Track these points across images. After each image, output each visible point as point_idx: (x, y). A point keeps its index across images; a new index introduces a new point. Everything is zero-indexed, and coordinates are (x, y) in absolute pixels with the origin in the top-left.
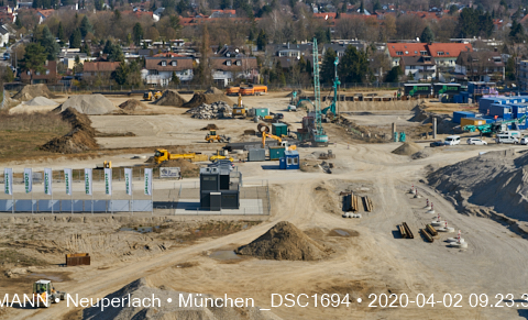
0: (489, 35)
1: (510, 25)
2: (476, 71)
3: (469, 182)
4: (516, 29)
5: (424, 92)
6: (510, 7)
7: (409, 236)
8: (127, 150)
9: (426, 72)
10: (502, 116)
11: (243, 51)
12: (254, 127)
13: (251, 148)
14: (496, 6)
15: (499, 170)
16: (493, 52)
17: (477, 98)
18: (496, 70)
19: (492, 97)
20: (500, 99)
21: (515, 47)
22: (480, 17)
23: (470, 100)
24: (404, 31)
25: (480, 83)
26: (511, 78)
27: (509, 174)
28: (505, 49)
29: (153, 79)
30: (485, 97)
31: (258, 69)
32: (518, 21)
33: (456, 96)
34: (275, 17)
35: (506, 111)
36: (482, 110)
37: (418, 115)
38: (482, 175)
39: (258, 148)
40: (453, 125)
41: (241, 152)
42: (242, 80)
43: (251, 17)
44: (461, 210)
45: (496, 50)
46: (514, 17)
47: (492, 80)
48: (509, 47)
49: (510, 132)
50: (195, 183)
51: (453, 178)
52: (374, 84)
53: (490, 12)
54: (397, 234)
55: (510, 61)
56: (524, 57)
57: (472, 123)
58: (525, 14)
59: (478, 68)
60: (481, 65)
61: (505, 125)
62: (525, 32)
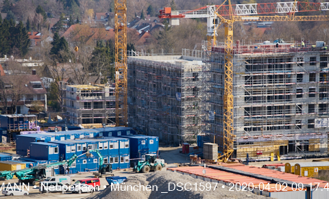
0: (24, 53)
1: (51, 39)
2: (10, 100)
4: (58, 46)
6: (49, 15)
10: (45, 157)
14: (31, 15)
16: (30, 75)
17: (12, 136)
18: (35, 99)
19: (32, 134)
20: (41, 134)
21: (59, 68)
22: (11, 29)
23: (4, 138)
25: (15, 116)
26: (55, 108)
28: (46, 72)
30: (24, 134)
32: (62, 34)
35: (51, 151)
36: (21, 151)
45: (34, 73)
46: (56, 29)
47: (31, 111)
48: (51, 68)
49: (58, 178)
53: (24, 22)
55: (53, 86)
56: (71, 82)
57: (8, 168)
58: (69, 24)
59: (13, 96)
60: (16, 93)
61: (50, 169)
62: (71, 49)
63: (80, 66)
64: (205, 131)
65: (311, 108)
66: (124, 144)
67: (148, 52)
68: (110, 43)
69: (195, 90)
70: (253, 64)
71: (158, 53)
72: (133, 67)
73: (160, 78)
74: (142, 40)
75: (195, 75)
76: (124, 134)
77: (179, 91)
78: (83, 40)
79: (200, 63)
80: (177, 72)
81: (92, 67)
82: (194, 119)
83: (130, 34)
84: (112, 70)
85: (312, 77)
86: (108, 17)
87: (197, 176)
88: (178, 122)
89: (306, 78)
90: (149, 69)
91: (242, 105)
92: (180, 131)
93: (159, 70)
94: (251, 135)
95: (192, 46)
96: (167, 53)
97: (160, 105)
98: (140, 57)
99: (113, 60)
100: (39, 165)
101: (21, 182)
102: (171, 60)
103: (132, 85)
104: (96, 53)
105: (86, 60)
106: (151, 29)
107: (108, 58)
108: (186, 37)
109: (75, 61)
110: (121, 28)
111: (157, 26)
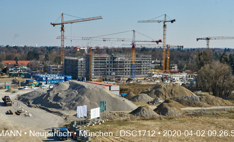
0: (38, 60)
1: (44, 57)
2: (33, 69)
3: (32, 98)
4: (47, 59)
5: (16, 75)
6: (44, 52)
7: (11, 113)
9: (16, 70)
10: (42, 80)
14: (40, 52)
15: (42, 93)
18: (40, 69)
19: (39, 75)
20: (41, 75)
21: (46, 62)
22: (34, 54)
24: (8, 58)
27: (45, 94)
33: (27, 76)
35: (44, 79)
36: (36, 79)
37: (14, 82)
38: (36, 95)
40: (27, 83)
44: (29, 106)
45: (40, 63)
46: (46, 55)
49: (45, 85)
51: (26, 97)
54: (7, 113)
55: (45, 66)
56: (49, 64)
60: (35, 67)
61: (43, 83)
63: (52, 62)
65: (111, 70)
66: (63, 78)
69: (81, 65)
70: (96, 59)
72: (66, 60)
73: (72, 63)
75: (82, 62)
76: (63, 75)
77: (77, 66)
79: (83, 59)
80: (77, 61)
82: (81, 73)
85: (111, 62)
88: (77, 73)
89: (109, 62)
90: (69, 60)
91: (93, 69)
92: (77, 75)
93: (72, 61)
94: (96, 76)
96: (74, 57)
97: (72, 69)
98: (67, 58)
100: (41, 82)
101: (36, 86)
102: (76, 58)
103: (65, 64)
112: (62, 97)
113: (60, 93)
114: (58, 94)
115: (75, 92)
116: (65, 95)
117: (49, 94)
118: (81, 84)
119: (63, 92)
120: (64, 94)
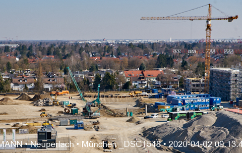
0: (171, 66)
1: (181, 62)
2: (165, 83)
3: (162, 135)
6: (182, 53)
8: (4, 121)
9: (142, 84)
10: (177, 104)
11: (58, 75)
12: (63, 110)
13: (61, 120)
15: (176, 129)
16: (173, 74)
17: (166, 96)
18: (175, 83)
19: (173, 96)
20: (176, 96)
21: (184, 72)
22: (167, 58)
23: (163, 97)
24: (132, 65)
25: (167, 89)
26: (182, 86)
27: (181, 131)
28: (179, 73)
29: (16, 88)
30: (170, 95)
31: (64, 83)
32: (185, 60)
34: (72, 59)
35: (180, 102)
36: (168, 102)
37: (139, 104)
38: (168, 131)
39: (64, 120)
40: (155, 109)
41: (57, 121)
42: (57, 88)
43: (61, 59)
45: (175, 74)
46: (183, 58)
47: (173, 87)
48: (181, 72)
50: (35, 136)
51: (155, 133)
52: (118, 89)
53: (172, 56)
55: (182, 78)
56: (188, 77)
57: (164, 108)
58: (189, 56)
59: (166, 82)
60: (168, 81)
61: (179, 108)
62: (189, 65)
63: (192, 71)
64: (239, 96)
66: (207, 100)
67: (218, 66)
68: (204, 63)
69: (236, 81)
71: (222, 67)
72: (212, 72)
73: (222, 76)
74: (216, 62)
75: (236, 75)
76: (207, 96)
77: (230, 81)
78: (193, 62)
79: (238, 71)
80: (229, 74)
81: (196, 72)
82: (236, 92)
83: (211, 60)
84: (204, 73)
86: (203, 54)
87: (236, 113)
88: (229, 92)
90: (218, 72)
92: (229, 96)
93: (222, 73)
95: (235, 64)
96: (225, 67)
97: (222, 86)
98: (215, 68)
99: (204, 69)
100: (175, 107)
102: (227, 69)
103: (211, 78)
104: (198, 67)
105: (194, 69)
106: (219, 58)
107: (202, 69)
108: (233, 61)
109: (190, 70)
110: (208, 58)
111: (222, 57)
112: (205, 137)
113: (202, 132)
114: (199, 132)
115: (224, 130)
116: (211, 134)
117: (186, 131)
118: (235, 118)
119: (207, 129)
120: (209, 134)
